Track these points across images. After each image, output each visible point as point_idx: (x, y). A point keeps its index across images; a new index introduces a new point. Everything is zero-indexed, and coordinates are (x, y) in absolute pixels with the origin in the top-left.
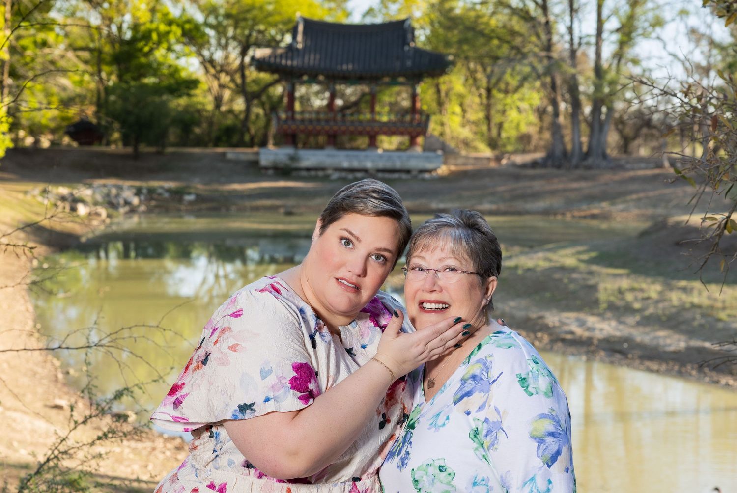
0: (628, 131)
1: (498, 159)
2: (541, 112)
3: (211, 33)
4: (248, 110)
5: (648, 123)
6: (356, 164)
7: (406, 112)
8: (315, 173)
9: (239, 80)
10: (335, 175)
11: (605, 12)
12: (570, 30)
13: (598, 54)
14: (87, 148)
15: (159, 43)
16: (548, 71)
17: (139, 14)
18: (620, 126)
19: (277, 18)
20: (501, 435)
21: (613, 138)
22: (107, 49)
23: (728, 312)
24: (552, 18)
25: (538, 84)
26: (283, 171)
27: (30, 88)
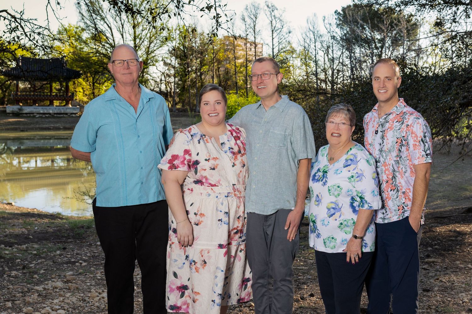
6: (46, 111)
10: (38, 116)
20: (363, 178)
26: (16, 115)
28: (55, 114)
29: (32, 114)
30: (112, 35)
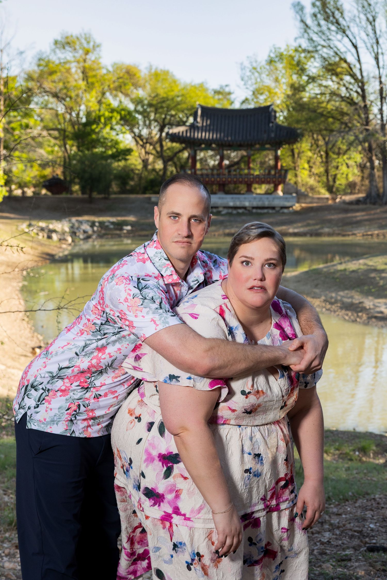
1: (334, 199)
2: (362, 167)
3: (139, 117)
4: (165, 169)
6: (238, 204)
7: (270, 168)
9: (159, 149)
10: (225, 211)
12: (381, 110)
14: (57, 196)
15: (105, 125)
16: (367, 139)
17: (90, 104)
19: (184, 106)
22: (70, 129)
24: (368, 103)
25: (360, 148)
27: (17, 157)
28: (253, 208)
29: (215, 208)
30: (359, 61)
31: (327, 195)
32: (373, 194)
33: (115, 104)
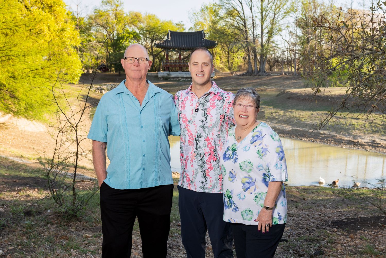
0: (271, 64)
1: (232, 73)
2: (244, 59)
3: (142, 36)
4: (154, 60)
5: (277, 61)
8: (176, 79)
9: (151, 51)
10: (182, 80)
11: (264, 27)
12: (253, 33)
13: (262, 40)
14: (104, 73)
15: (126, 40)
16: (247, 46)
17: (119, 30)
18: (269, 62)
19: (162, 31)
20: (267, 152)
21: (267, 66)
22: (109, 42)
23: (304, 118)
24: (247, 29)
25: (243, 50)
26: (166, 79)
27: (85, 55)
29: (178, 78)
30: (243, 10)
31: (229, 72)
32: (250, 71)
33: (130, 30)
